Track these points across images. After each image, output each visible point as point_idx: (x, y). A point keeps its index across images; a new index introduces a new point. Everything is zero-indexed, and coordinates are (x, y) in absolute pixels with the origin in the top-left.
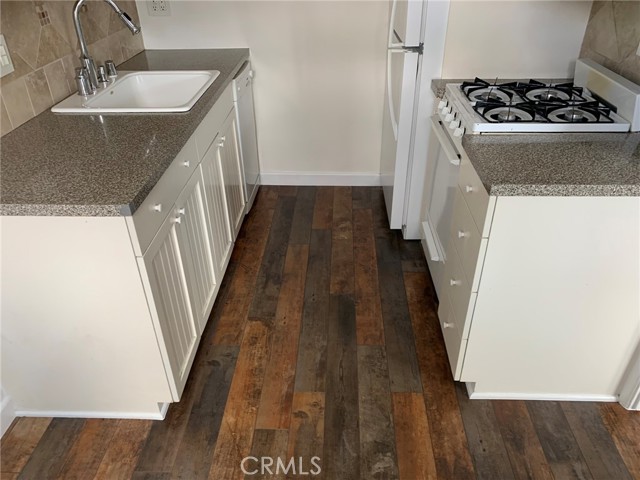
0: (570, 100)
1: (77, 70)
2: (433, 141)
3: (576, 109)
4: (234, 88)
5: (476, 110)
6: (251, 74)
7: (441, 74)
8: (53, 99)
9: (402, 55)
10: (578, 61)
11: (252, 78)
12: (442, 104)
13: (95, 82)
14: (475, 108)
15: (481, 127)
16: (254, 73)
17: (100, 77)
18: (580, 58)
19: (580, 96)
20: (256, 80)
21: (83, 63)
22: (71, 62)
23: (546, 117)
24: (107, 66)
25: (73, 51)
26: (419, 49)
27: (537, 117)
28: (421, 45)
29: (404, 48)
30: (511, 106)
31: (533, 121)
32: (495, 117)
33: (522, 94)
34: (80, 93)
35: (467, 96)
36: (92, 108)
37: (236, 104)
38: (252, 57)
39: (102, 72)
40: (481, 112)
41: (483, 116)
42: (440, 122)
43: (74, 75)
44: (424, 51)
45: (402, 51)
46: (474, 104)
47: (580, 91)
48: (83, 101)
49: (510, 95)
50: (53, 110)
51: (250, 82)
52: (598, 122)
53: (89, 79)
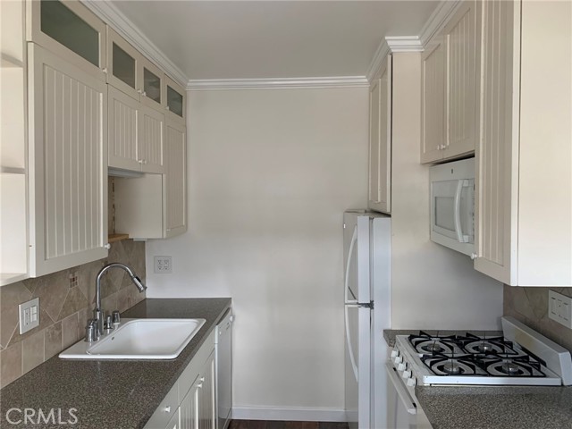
0: (504, 353)
1: (89, 322)
2: (390, 387)
3: (510, 361)
4: (216, 332)
5: (423, 362)
6: (231, 318)
7: (391, 326)
8: (63, 345)
9: (357, 310)
10: (503, 319)
11: (232, 322)
12: (394, 353)
13: (101, 328)
14: (423, 359)
15: (430, 380)
16: (234, 318)
17: (106, 324)
18: (504, 316)
19: (512, 348)
20: (235, 323)
21: (95, 315)
22: (85, 313)
23: (486, 370)
24: (114, 315)
25: (89, 304)
26: (370, 305)
27: (478, 370)
28: (372, 302)
29: (358, 303)
30: (453, 358)
31: (475, 374)
32: (441, 368)
33: (462, 347)
34: (87, 340)
35: (415, 347)
36: (93, 354)
37: (216, 346)
38: (233, 304)
39: (109, 321)
40: (429, 364)
41: (430, 368)
42: (395, 369)
43: (85, 324)
44: (375, 307)
45: (357, 306)
46: (421, 355)
47: (510, 344)
48: (87, 347)
49: (452, 348)
50: (61, 356)
51: (230, 326)
52: (532, 376)
53: (97, 327)
